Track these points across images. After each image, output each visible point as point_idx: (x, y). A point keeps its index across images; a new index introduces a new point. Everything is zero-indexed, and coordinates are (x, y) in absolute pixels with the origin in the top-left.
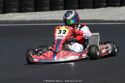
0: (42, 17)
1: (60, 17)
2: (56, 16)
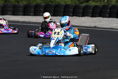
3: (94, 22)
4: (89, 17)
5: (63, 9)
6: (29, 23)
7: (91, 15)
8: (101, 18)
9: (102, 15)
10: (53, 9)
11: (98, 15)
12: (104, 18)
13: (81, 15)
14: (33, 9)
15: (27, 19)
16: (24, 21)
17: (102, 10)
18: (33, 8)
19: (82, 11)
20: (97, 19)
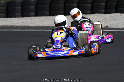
0: (13, 23)
1: (32, 23)
2: (28, 22)
3: (105, 21)
4: (100, 14)
5: (63, 5)
6: (12, 27)
7: (103, 11)
8: (118, 14)
9: (119, 9)
10: (49, 6)
11: (114, 10)
12: (122, 14)
13: (89, 12)
14: (20, 8)
15: (9, 23)
16: (4, 25)
17: (119, 2)
18: (19, 6)
19: (90, 5)
20: (111, 16)
